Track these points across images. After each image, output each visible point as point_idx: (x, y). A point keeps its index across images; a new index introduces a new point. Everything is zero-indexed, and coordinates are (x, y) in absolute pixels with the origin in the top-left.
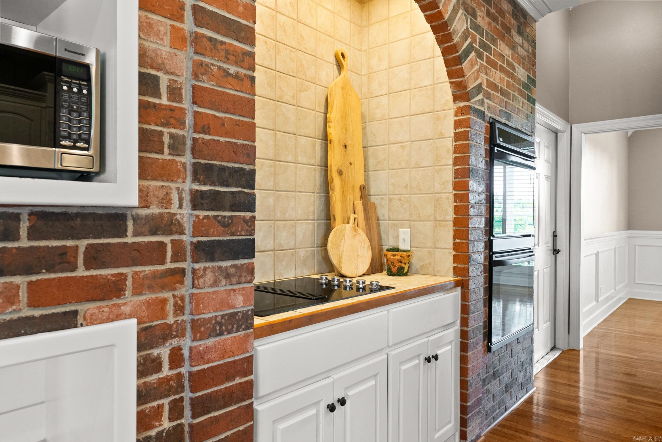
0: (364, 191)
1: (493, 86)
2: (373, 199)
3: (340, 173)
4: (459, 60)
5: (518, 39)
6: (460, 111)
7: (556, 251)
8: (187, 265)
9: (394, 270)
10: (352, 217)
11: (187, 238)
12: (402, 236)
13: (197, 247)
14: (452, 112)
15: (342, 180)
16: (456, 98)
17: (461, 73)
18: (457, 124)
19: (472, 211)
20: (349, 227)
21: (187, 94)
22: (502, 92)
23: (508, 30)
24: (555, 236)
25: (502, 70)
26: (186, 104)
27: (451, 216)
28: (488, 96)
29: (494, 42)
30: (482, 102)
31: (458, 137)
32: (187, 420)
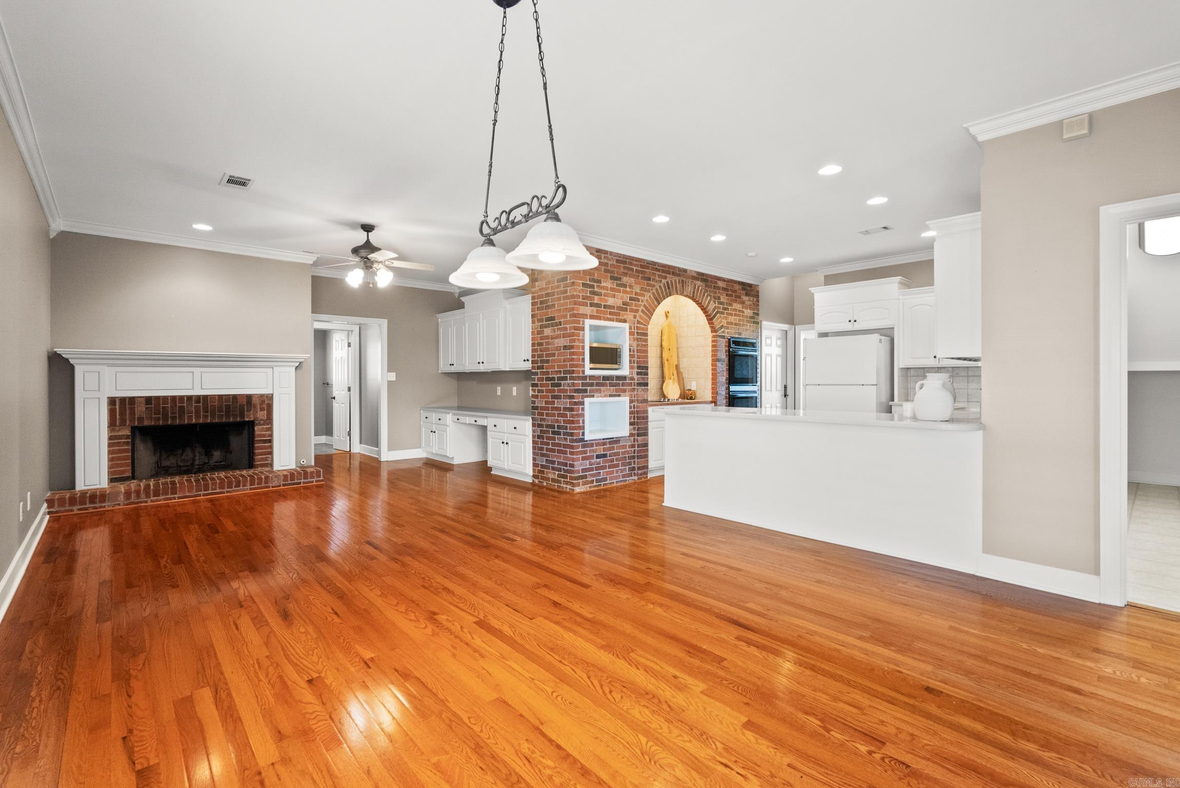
0: (677, 367)
1: (731, 323)
2: (681, 370)
3: (668, 360)
4: (712, 319)
5: (745, 298)
6: (714, 337)
7: (785, 395)
8: (636, 387)
9: (689, 398)
10: (672, 377)
11: (636, 382)
12: (693, 385)
13: (638, 384)
14: (711, 337)
15: (669, 363)
16: (712, 332)
17: (713, 323)
18: (713, 341)
19: (718, 375)
20: (671, 381)
21: (636, 351)
22: (736, 324)
23: (739, 297)
24: (785, 387)
25: (735, 315)
26: (636, 353)
27: (710, 376)
28: (728, 328)
29: (731, 305)
30: (724, 332)
31: (713, 346)
32: (636, 420)
